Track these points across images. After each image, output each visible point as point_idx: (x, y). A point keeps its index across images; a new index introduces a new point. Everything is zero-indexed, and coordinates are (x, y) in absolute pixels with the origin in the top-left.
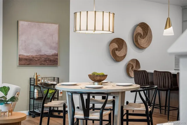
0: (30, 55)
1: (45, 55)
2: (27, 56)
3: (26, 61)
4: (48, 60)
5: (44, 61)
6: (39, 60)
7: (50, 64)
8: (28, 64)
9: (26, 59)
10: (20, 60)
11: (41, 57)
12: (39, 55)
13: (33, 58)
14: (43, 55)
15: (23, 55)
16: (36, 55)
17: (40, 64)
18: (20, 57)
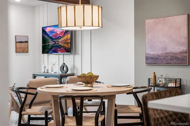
0: (156, 54)
1: (172, 53)
2: (153, 55)
3: (152, 60)
4: (175, 59)
5: (170, 60)
6: (165, 58)
7: (177, 63)
8: (154, 63)
9: (152, 58)
10: (147, 58)
11: (167, 55)
12: (165, 53)
13: (159, 56)
14: (169, 53)
15: (149, 54)
16: (162, 54)
17: (166, 63)
18: (147, 56)
